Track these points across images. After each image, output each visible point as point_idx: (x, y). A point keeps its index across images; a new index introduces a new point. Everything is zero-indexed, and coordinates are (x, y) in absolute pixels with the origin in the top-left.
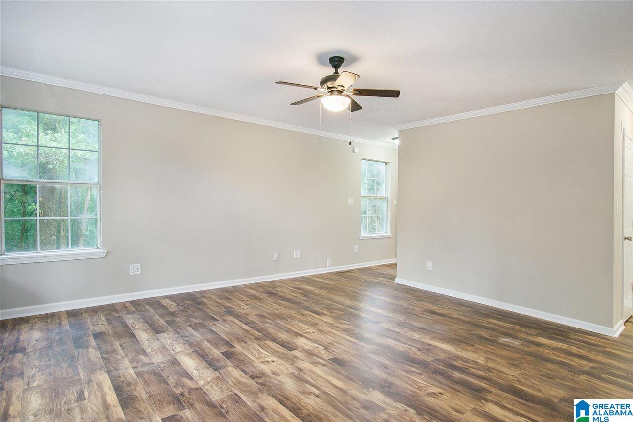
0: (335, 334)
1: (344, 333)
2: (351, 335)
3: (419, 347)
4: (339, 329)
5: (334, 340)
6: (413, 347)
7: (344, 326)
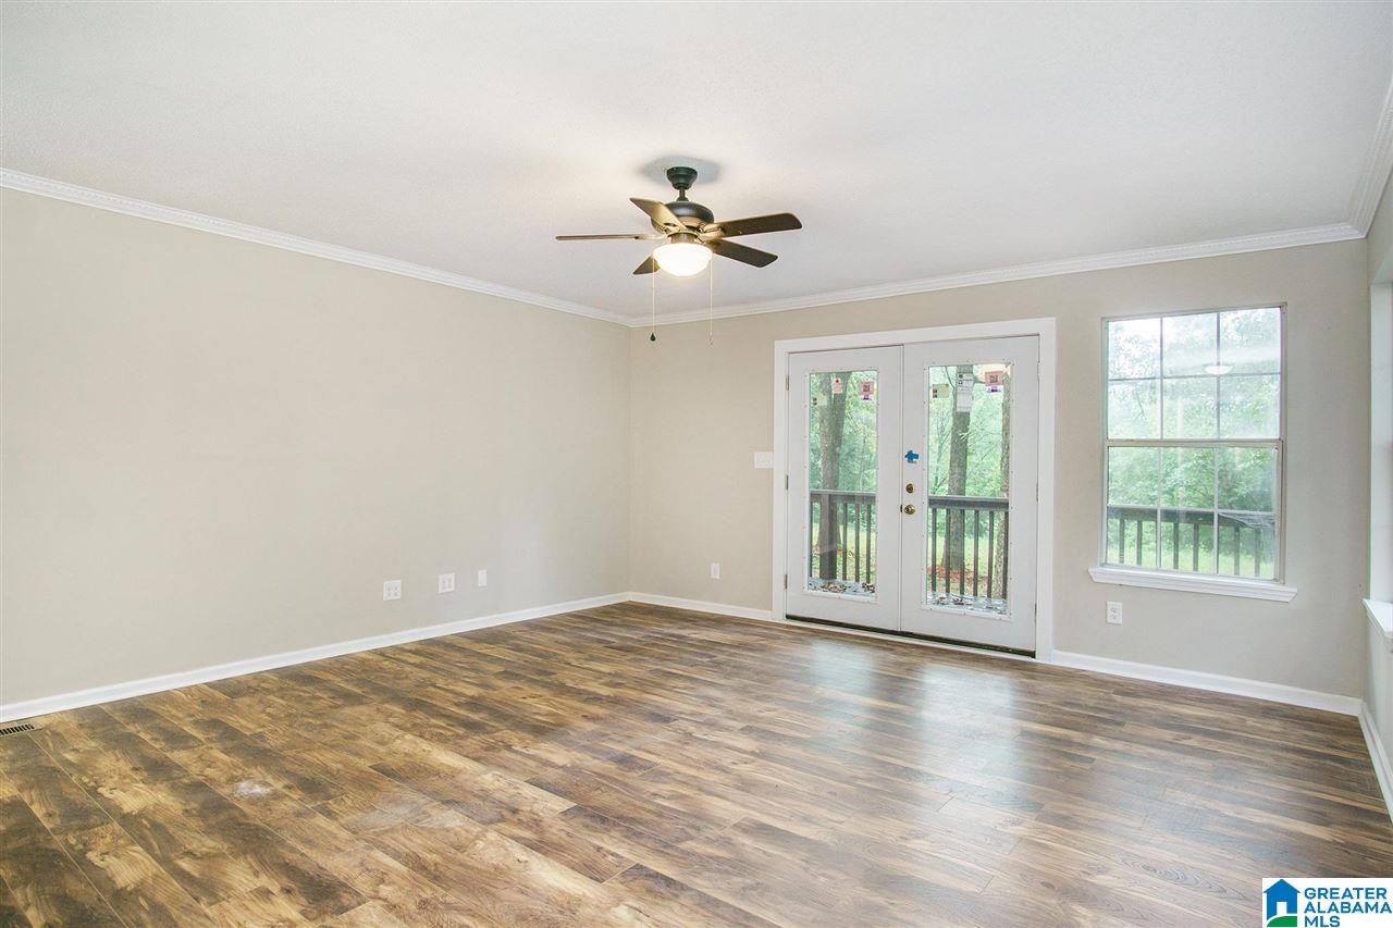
0: (685, 764)
1: (663, 769)
2: (648, 764)
3: (506, 754)
4: (678, 777)
5: (681, 751)
6: (521, 754)
7: (668, 787)
